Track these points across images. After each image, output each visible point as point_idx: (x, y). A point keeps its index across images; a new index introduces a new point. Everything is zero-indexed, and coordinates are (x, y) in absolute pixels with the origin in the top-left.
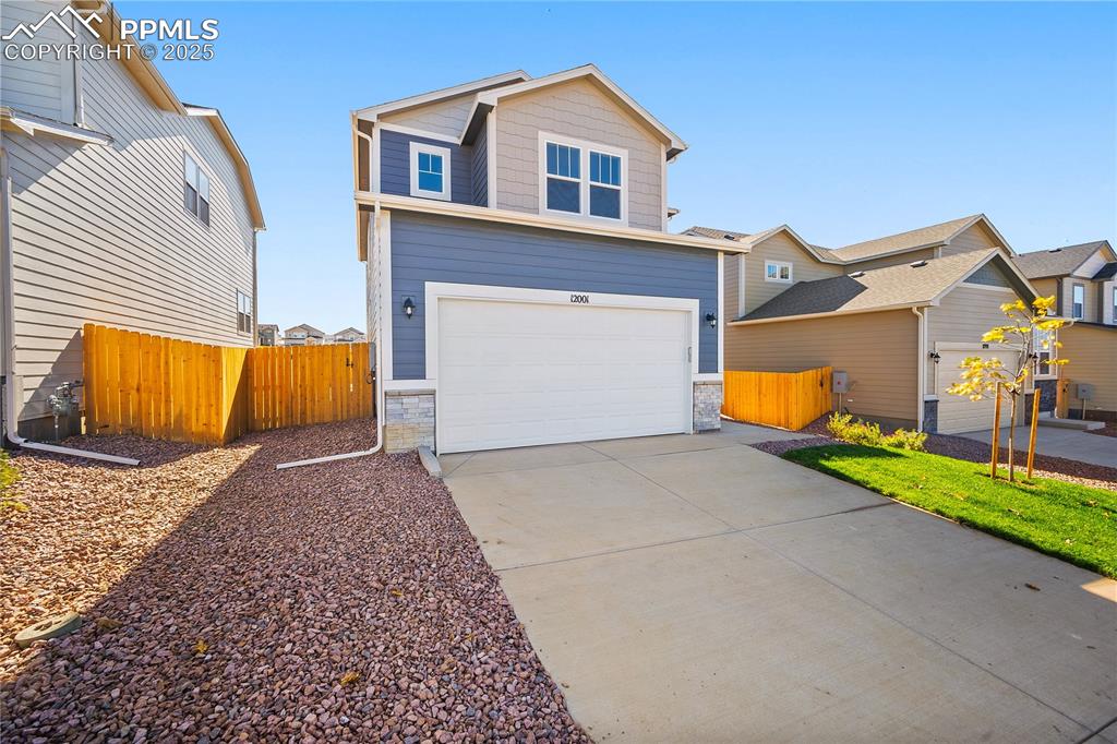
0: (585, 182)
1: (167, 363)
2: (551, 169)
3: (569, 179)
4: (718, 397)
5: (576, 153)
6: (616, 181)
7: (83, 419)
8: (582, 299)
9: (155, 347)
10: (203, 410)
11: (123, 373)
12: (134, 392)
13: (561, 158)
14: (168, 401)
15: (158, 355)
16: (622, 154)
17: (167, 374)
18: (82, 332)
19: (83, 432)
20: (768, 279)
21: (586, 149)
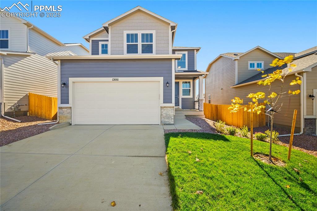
0: (140, 43)
1: (42, 101)
2: (128, 41)
3: (134, 43)
4: (172, 112)
5: (136, 35)
6: (151, 41)
7: (28, 113)
8: (116, 80)
9: (40, 97)
10: (48, 112)
11: (35, 103)
12: (36, 107)
13: (132, 38)
14: (42, 110)
15: (40, 99)
16: (154, 32)
17: (42, 103)
18: (28, 95)
19: (28, 115)
20: (249, 68)
21: (140, 33)
